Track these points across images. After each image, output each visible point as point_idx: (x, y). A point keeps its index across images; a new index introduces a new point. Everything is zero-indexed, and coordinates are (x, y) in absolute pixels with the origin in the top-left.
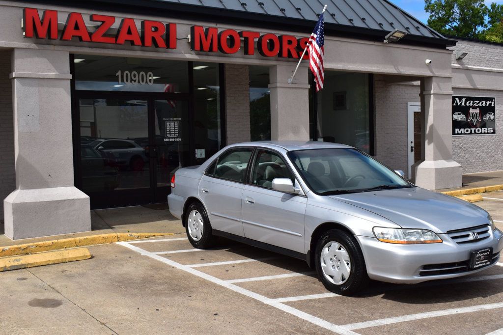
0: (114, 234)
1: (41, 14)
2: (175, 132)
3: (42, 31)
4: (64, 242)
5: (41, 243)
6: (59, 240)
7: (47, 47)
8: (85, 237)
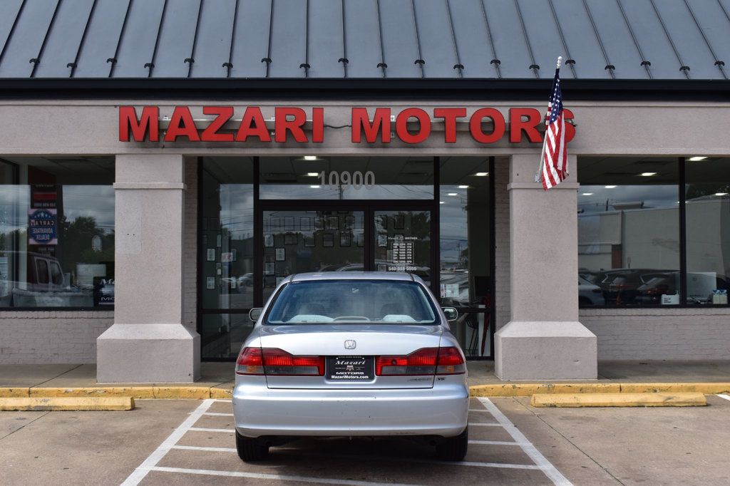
0: (207, 389)
1: (139, 112)
2: (406, 257)
3: (139, 132)
4: (139, 391)
5: (111, 388)
6: (133, 388)
7: (154, 151)
8: (166, 388)
